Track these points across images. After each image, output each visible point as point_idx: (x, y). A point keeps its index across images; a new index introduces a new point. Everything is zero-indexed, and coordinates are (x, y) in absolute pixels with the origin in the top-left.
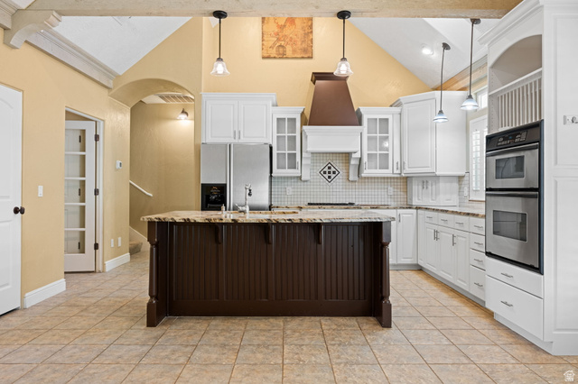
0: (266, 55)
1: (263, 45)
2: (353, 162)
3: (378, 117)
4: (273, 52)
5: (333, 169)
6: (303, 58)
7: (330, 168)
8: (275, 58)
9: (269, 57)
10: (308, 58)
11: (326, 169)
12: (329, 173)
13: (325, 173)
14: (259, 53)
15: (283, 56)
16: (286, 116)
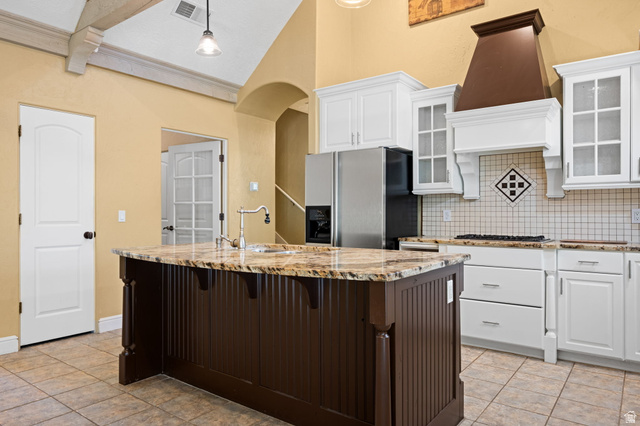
0: (414, 20)
1: (410, 6)
2: (548, 165)
3: (596, 77)
4: (424, 14)
5: (518, 180)
6: (468, 9)
7: (513, 178)
8: (426, 20)
9: (418, 23)
10: (477, 6)
11: (507, 180)
12: (512, 187)
13: (505, 186)
14: (405, 20)
15: (438, 16)
16: (431, 103)
